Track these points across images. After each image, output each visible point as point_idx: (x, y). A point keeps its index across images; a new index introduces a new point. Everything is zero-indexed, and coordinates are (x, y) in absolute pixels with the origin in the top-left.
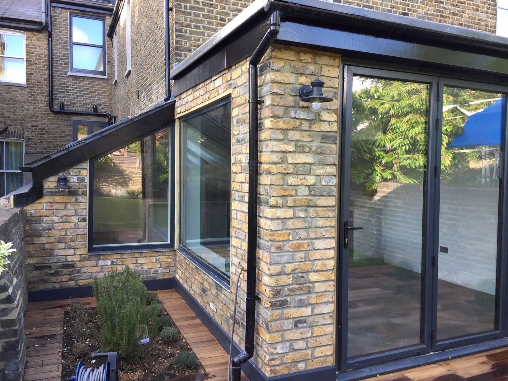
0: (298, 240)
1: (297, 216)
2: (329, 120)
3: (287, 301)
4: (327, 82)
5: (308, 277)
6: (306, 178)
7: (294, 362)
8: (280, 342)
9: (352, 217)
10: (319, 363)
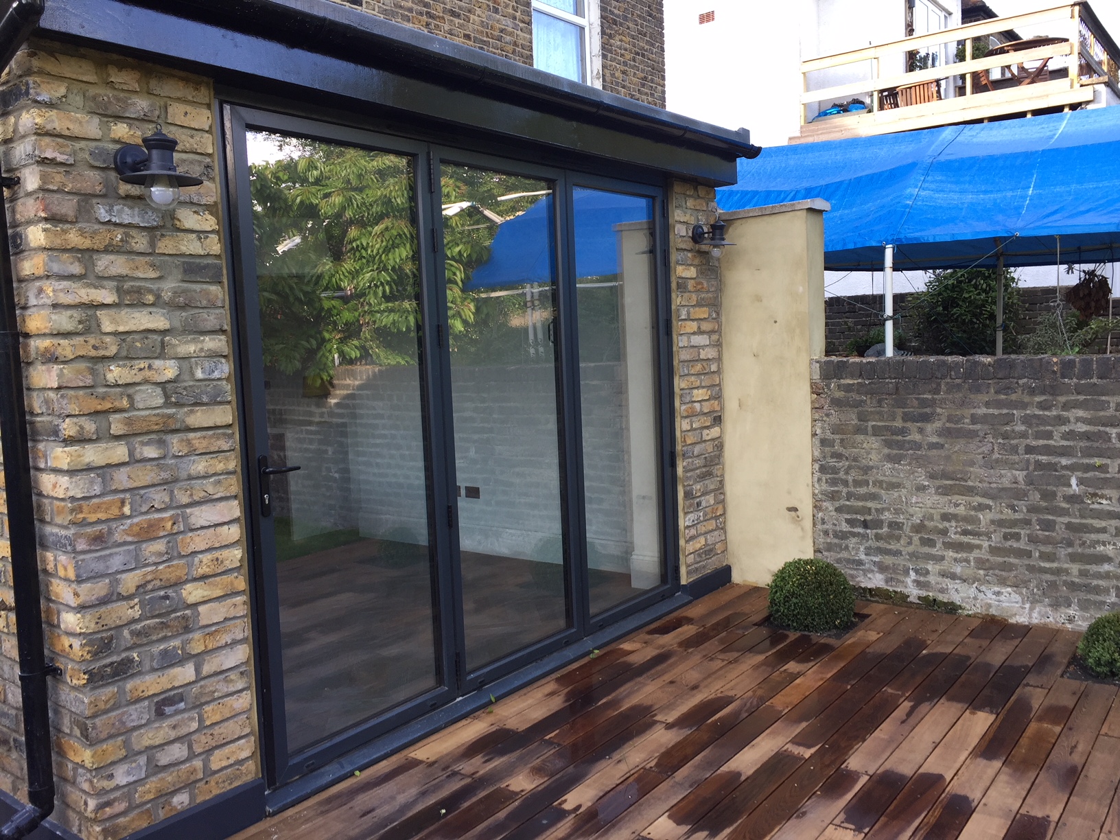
0: (146, 513)
1: (138, 456)
2: (197, 227)
3: (131, 661)
4: (185, 140)
5: (179, 595)
6: (154, 367)
7: (161, 796)
8: (120, 760)
9: (283, 448)
10: (224, 781)
